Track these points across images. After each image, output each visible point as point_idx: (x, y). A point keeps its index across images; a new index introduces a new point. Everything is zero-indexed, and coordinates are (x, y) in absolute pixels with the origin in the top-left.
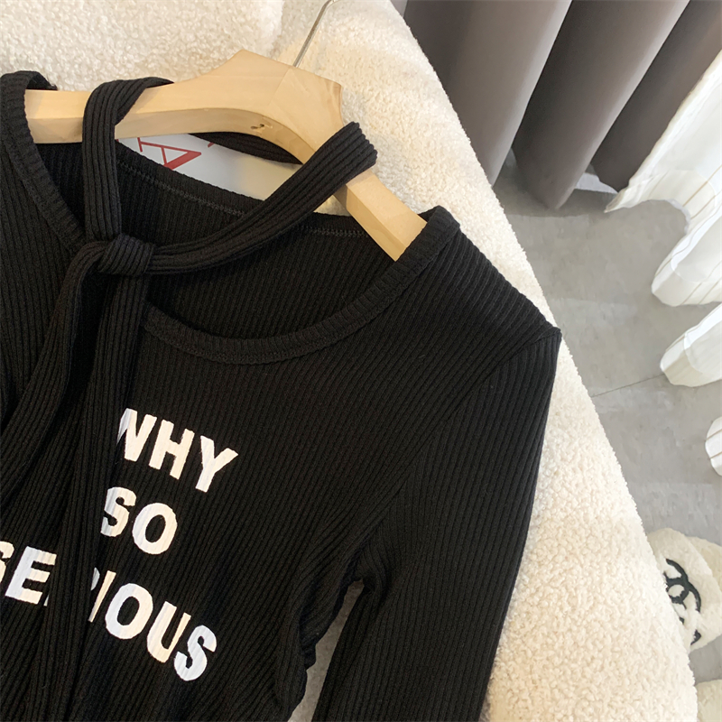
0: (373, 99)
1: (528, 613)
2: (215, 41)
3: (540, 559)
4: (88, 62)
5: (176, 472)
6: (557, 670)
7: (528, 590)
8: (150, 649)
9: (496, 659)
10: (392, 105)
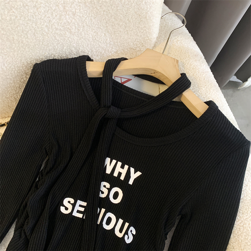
0: (187, 64)
1: (239, 228)
2: (138, 45)
3: (243, 212)
4: (101, 51)
5: (122, 178)
6: (249, 246)
7: (239, 222)
8: (116, 233)
9: (229, 242)
10: (192, 66)
